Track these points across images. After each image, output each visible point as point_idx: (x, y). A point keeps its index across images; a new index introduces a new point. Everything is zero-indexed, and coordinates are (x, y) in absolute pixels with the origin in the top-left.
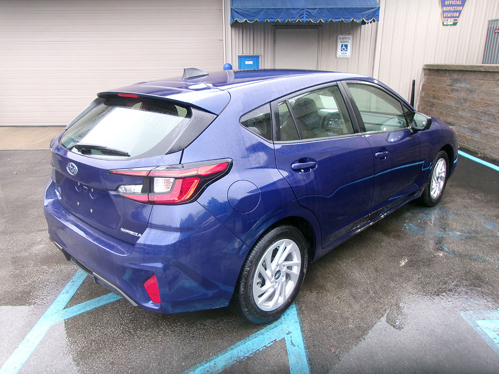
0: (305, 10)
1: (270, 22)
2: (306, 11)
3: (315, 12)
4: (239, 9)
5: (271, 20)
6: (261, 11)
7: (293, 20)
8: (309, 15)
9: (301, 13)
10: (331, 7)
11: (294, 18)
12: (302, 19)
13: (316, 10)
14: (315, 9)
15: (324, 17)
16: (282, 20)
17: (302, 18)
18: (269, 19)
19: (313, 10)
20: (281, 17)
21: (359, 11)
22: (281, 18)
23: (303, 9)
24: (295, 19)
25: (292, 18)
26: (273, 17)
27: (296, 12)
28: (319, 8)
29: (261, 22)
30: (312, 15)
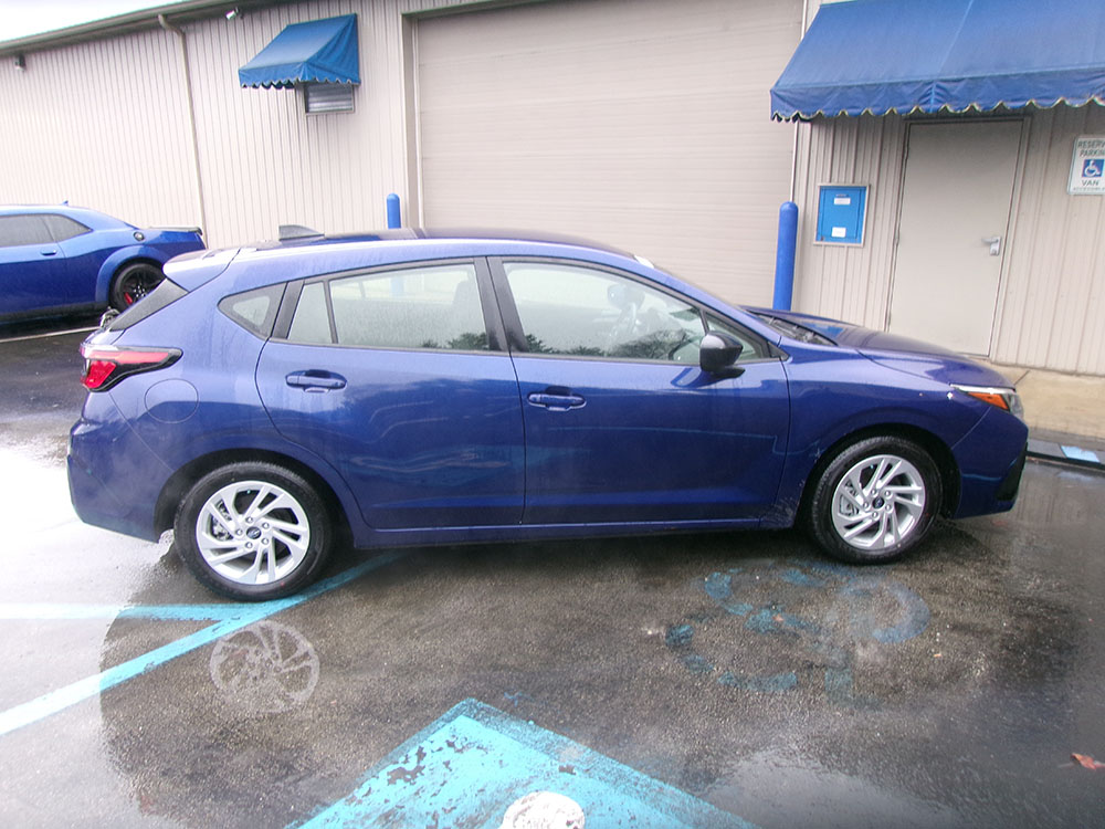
0: (934, 85)
1: (850, 115)
2: (938, 87)
3: (958, 88)
4: (785, 91)
5: (851, 111)
6: (831, 93)
7: (902, 108)
8: (945, 95)
9: (923, 93)
10: (1003, 73)
11: (905, 104)
12: (926, 106)
13: (963, 83)
14: (959, 81)
15: (980, 99)
16: (877, 110)
17: (925, 103)
18: (847, 108)
19: (955, 84)
20: (875, 102)
21: (1083, 77)
22: (875, 106)
23: (930, 83)
24: (908, 107)
25: (901, 105)
26: (857, 104)
27: (910, 92)
28: (971, 79)
29: (828, 117)
30: (951, 96)
